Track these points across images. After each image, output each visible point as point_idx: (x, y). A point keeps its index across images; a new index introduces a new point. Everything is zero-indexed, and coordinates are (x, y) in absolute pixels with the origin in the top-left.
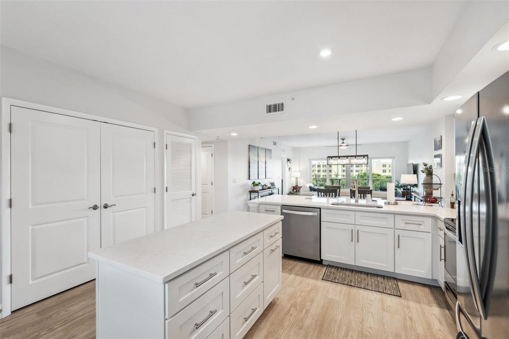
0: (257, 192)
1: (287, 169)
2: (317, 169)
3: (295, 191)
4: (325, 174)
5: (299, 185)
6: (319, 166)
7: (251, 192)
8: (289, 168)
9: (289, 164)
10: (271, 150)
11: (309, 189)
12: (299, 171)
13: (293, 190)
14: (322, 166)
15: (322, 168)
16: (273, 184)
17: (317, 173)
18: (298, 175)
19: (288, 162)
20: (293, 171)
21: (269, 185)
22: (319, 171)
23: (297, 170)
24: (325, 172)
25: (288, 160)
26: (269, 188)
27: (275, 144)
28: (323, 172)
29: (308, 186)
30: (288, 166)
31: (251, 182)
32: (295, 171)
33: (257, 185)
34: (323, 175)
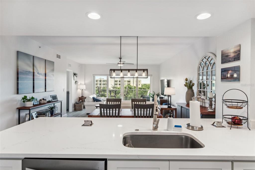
0: (29, 109)
1: (73, 82)
2: (99, 83)
3: (81, 101)
4: (104, 86)
5: (84, 96)
6: (100, 81)
7: (19, 109)
8: (76, 82)
9: (76, 78)
10: (53, 62)
11: (92, 100)
12: (85, 84)
13: (79, 101)
14: (102, 81)
15: (102, 83)
16: (55, 97)
17: (99, 86)
18: (84, 87)
19: (75, 76)
20: (79, 84)
21: (50, 99)
22: (100, 84)
23: (83, 83)
24: (104, 85)
25: (75, 74)
26: (49, 102)
27: (59, 57)
28: (103, 85)
29: (91, 97)
30: (74, 79)
31: (20, 97)
32: (81, 84)
33: (29, 100)
34: (103, 87)
